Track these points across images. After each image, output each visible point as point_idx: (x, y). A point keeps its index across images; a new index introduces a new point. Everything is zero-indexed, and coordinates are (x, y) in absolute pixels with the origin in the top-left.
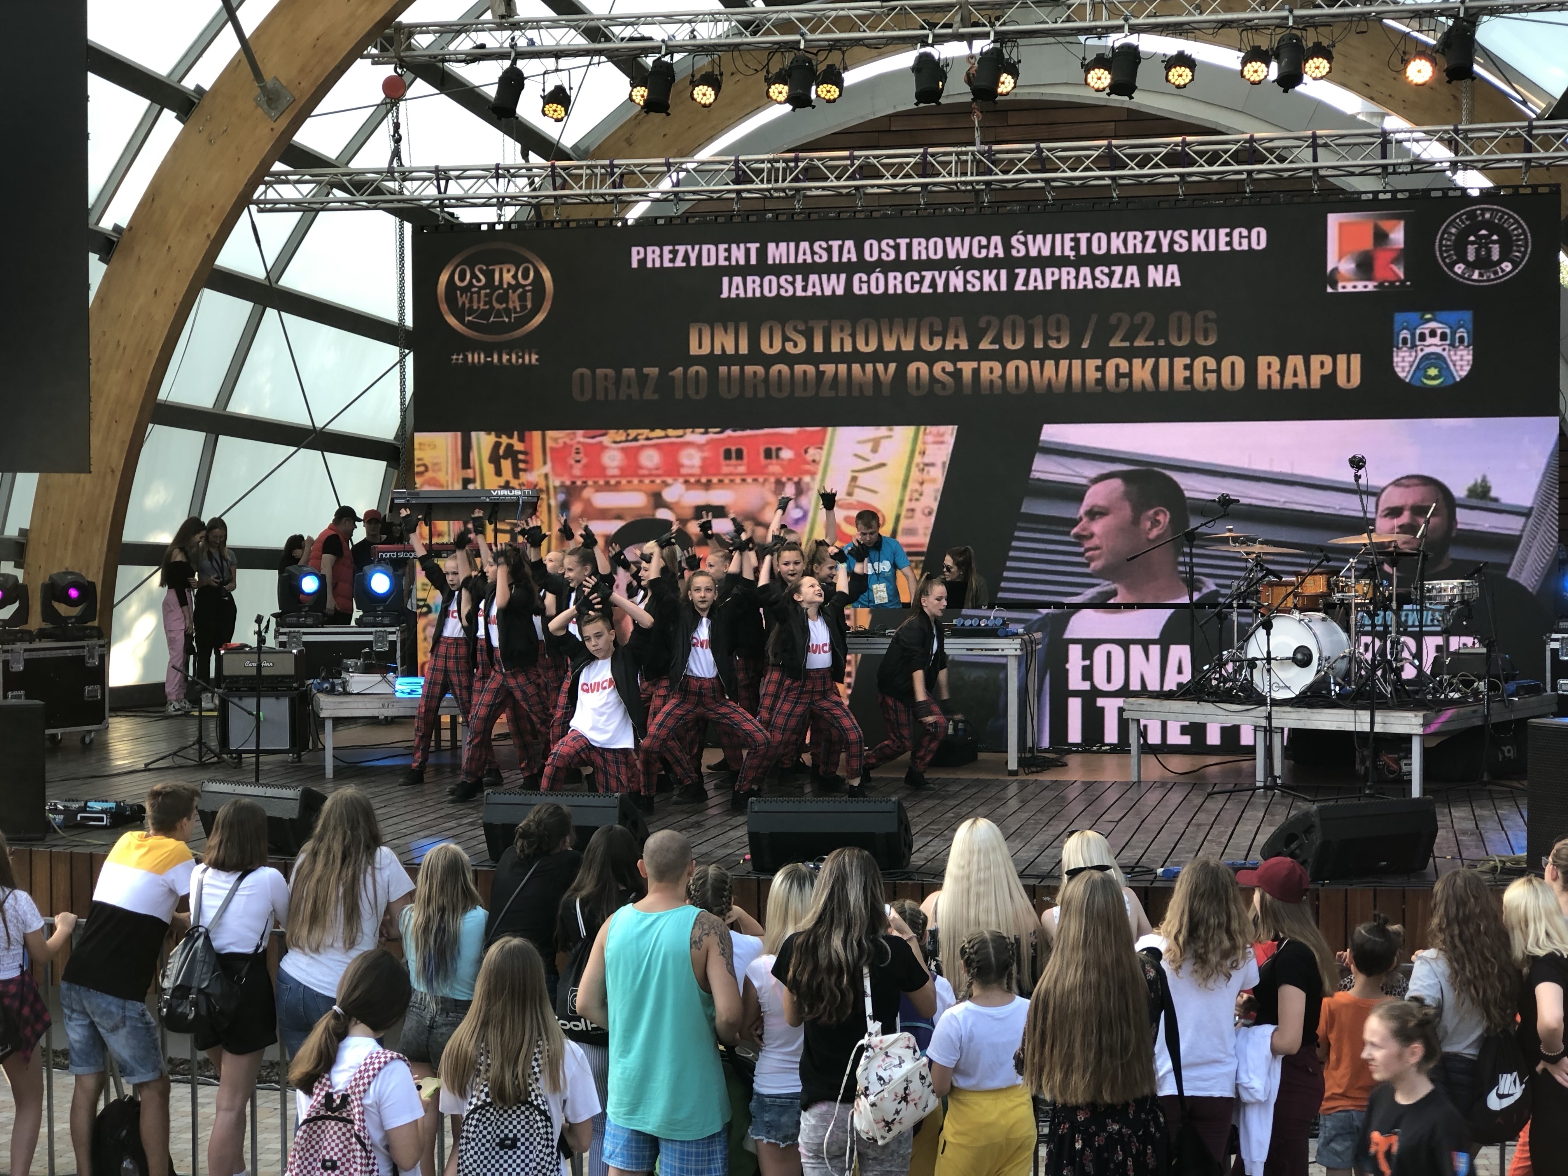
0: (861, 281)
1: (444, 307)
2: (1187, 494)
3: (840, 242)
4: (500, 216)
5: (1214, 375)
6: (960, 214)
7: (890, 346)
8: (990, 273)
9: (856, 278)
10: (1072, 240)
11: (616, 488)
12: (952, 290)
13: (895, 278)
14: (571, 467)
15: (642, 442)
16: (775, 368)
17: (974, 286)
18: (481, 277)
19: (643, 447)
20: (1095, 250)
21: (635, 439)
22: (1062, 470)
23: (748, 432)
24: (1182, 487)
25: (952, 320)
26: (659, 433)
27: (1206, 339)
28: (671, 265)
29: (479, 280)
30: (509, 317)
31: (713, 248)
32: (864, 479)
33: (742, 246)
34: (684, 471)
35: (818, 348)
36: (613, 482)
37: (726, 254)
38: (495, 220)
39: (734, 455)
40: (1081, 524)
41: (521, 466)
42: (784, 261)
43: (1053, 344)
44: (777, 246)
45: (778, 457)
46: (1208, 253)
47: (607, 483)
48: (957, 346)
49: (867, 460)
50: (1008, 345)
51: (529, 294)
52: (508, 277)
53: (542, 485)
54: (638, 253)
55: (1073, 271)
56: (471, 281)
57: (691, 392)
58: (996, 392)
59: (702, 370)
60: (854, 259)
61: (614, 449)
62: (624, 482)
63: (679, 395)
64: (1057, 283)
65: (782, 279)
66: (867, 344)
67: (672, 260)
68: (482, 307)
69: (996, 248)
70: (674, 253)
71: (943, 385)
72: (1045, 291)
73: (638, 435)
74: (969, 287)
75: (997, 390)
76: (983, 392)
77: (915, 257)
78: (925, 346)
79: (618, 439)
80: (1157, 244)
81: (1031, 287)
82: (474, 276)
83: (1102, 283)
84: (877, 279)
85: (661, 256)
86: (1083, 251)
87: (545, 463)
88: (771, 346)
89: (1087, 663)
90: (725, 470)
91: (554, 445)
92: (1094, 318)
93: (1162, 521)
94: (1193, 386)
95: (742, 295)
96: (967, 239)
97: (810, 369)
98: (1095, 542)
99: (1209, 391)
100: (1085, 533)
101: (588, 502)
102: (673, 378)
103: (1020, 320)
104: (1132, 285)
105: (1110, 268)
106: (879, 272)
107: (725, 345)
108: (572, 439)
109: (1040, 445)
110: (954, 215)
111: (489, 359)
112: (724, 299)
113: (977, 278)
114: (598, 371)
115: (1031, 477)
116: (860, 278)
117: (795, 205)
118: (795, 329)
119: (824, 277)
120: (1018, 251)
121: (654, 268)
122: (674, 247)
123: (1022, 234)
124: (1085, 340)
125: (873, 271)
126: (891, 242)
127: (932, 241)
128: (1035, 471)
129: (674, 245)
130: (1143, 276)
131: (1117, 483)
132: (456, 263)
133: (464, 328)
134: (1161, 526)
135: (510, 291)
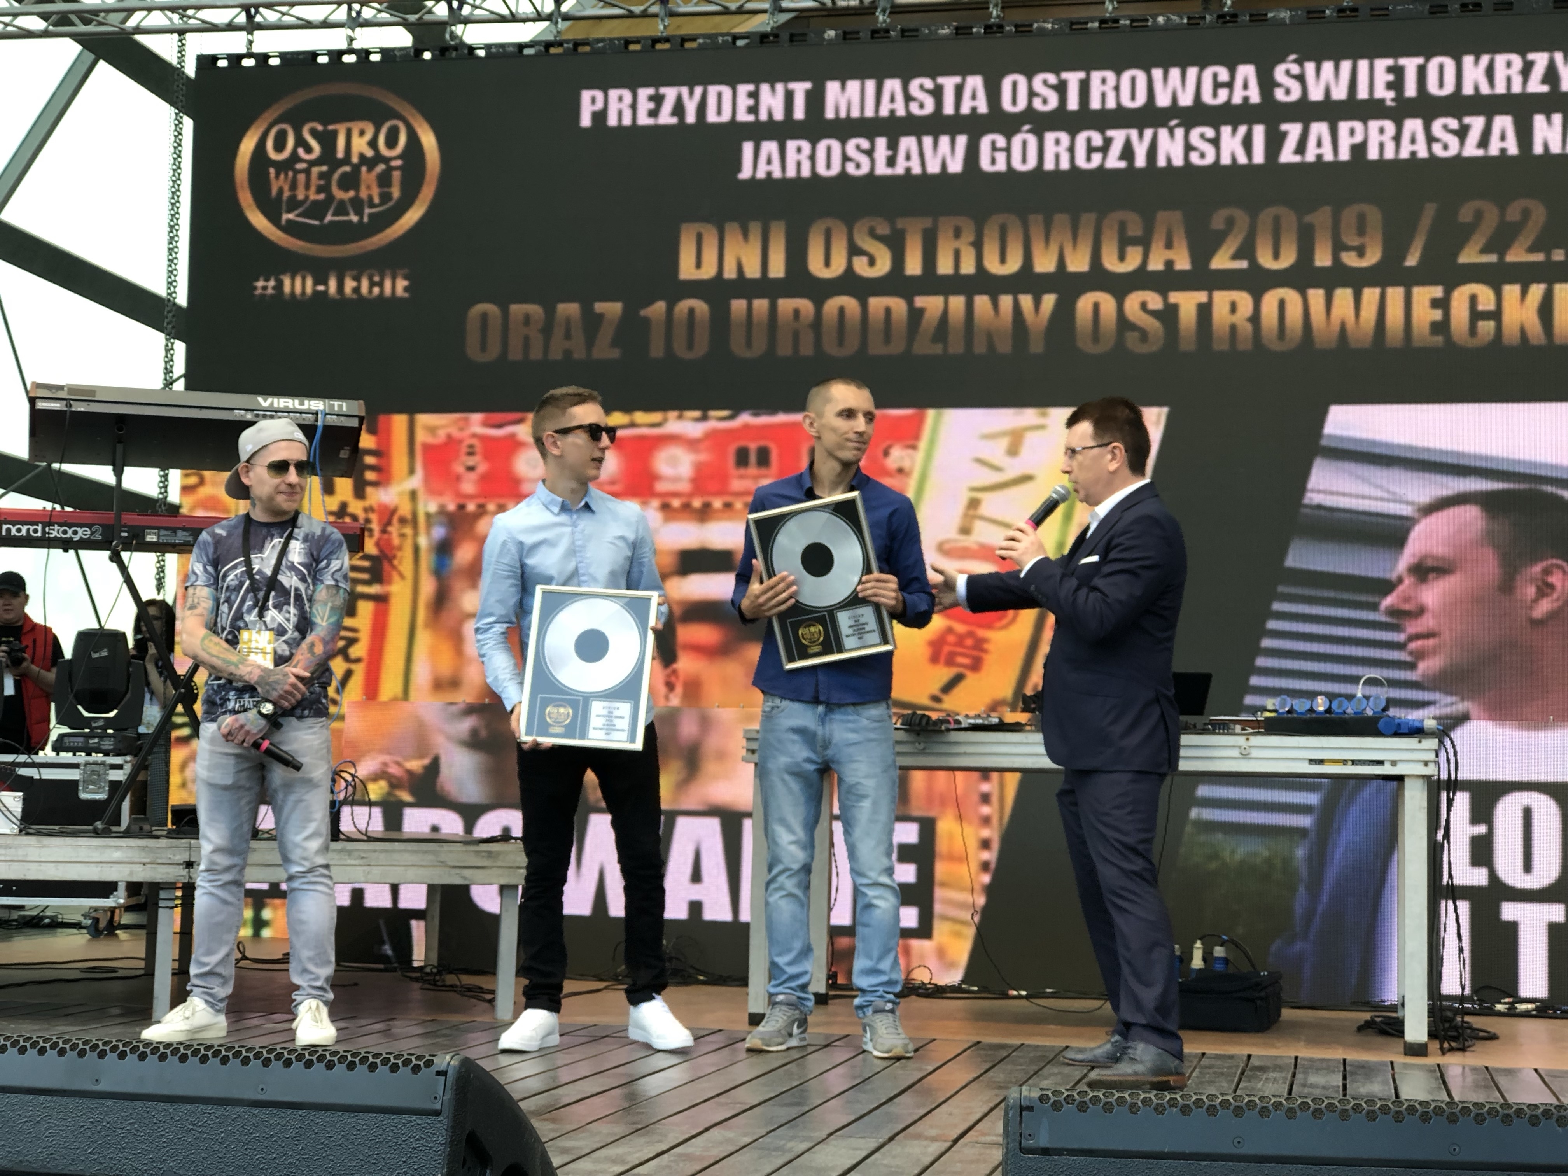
0: (994, 148)
1: (246, 198)
3: (957, 80)
4: (351, 40)
6: (1178, 28)
7: (1045, 264)
8: (1234, 131)
9: (985, 143)
10: (1390, 70)
12: (1162, 162)
13: (1058, 142)
14: (458, 478)
16: (833, 304)
17: (1203, 156)
18: (313, 143)
20: (1433, 88)
22: (1365, 490)
23: (781, 418)
25: (1163, 218)
26: (618, 418)
28: (650, 122)
30: (360, 213)
31: (726, 91)
32: (991, 505)
33: (780, 87)
34: (661, 487)
35: (914, 266)
37: (751, 102)
38: (344, 46)
39: (753, 458)
40: (1401, 589)
41: (370, 476)
42: (855, 114)
43: (1350, 259)
44: (843, 87)
48: (1169, 264)
49: (997, 469)
50: (1266, 261)
51: (396, 174)
52: (360, 145)
53: (405, 510)
54: (593, 101)
55: (1389, 126)
56: (294, 152)
57: (680, 349)
58: (1241, 347)
59: (700, 306)
60: (983, 108)
63: (657, 350)
64: (1359, 150)
65: (851, 145)
66: (1003, 260)
67: (653, 114)
68: (313, 196)
69: (1246, 86)
70: (658, 100)
71: (1144, 335)
72: (1336, 165)
74: (1194, 158)
75: (1245, 343)
76: (1217, 346)
77: (1095, 104)
78: (1111, 263)
80: (1551, 76)
81: (1310, 157)
82: (300, 142)
83: (1446, 147)
84: (1024, 144)
85: (634, 107)
86: (1411, 90)
87: (412, 471)
88: (827, 263)
89: (1482, 829)
90: (737, 485)
91: (430, 440)
92: (1430, 210)
93: (1558, 586)
95: (777, 174)
96: (1192, 72)
97: (898, 305)
98: (1427, 623)
100: (1407, 607)
102: (647, 321)
103: (1289, 218)
104: (1503, 151)
105: (1460, 120)
106: (1029, 131)
107: (744, 261)
108: (461, 429)
109: (1324, 442)
110: (1168, 28)
111: (321, 288)
112: (745, 182)
113: (1210, 141)
114: (514, 308)
115: (1306, 501)
116: (993, 143)
117: (878, 17)
118: (873, 234)
119: (928, 141)
120: (1288, 92)
121: (620, 128)
122: (657, 90)
123: (1295, 61)
124: (1412, 250)
125: (1017, 131)
126: (1052, 79)
127: (1127, 76)
128: (1313, 491)
129: (657, 85)
130: (1525, 134)
131: (1471, 514)
132: (270, 120)
133: (279, 233)
134: (1555, 595)
135: (364, 169)
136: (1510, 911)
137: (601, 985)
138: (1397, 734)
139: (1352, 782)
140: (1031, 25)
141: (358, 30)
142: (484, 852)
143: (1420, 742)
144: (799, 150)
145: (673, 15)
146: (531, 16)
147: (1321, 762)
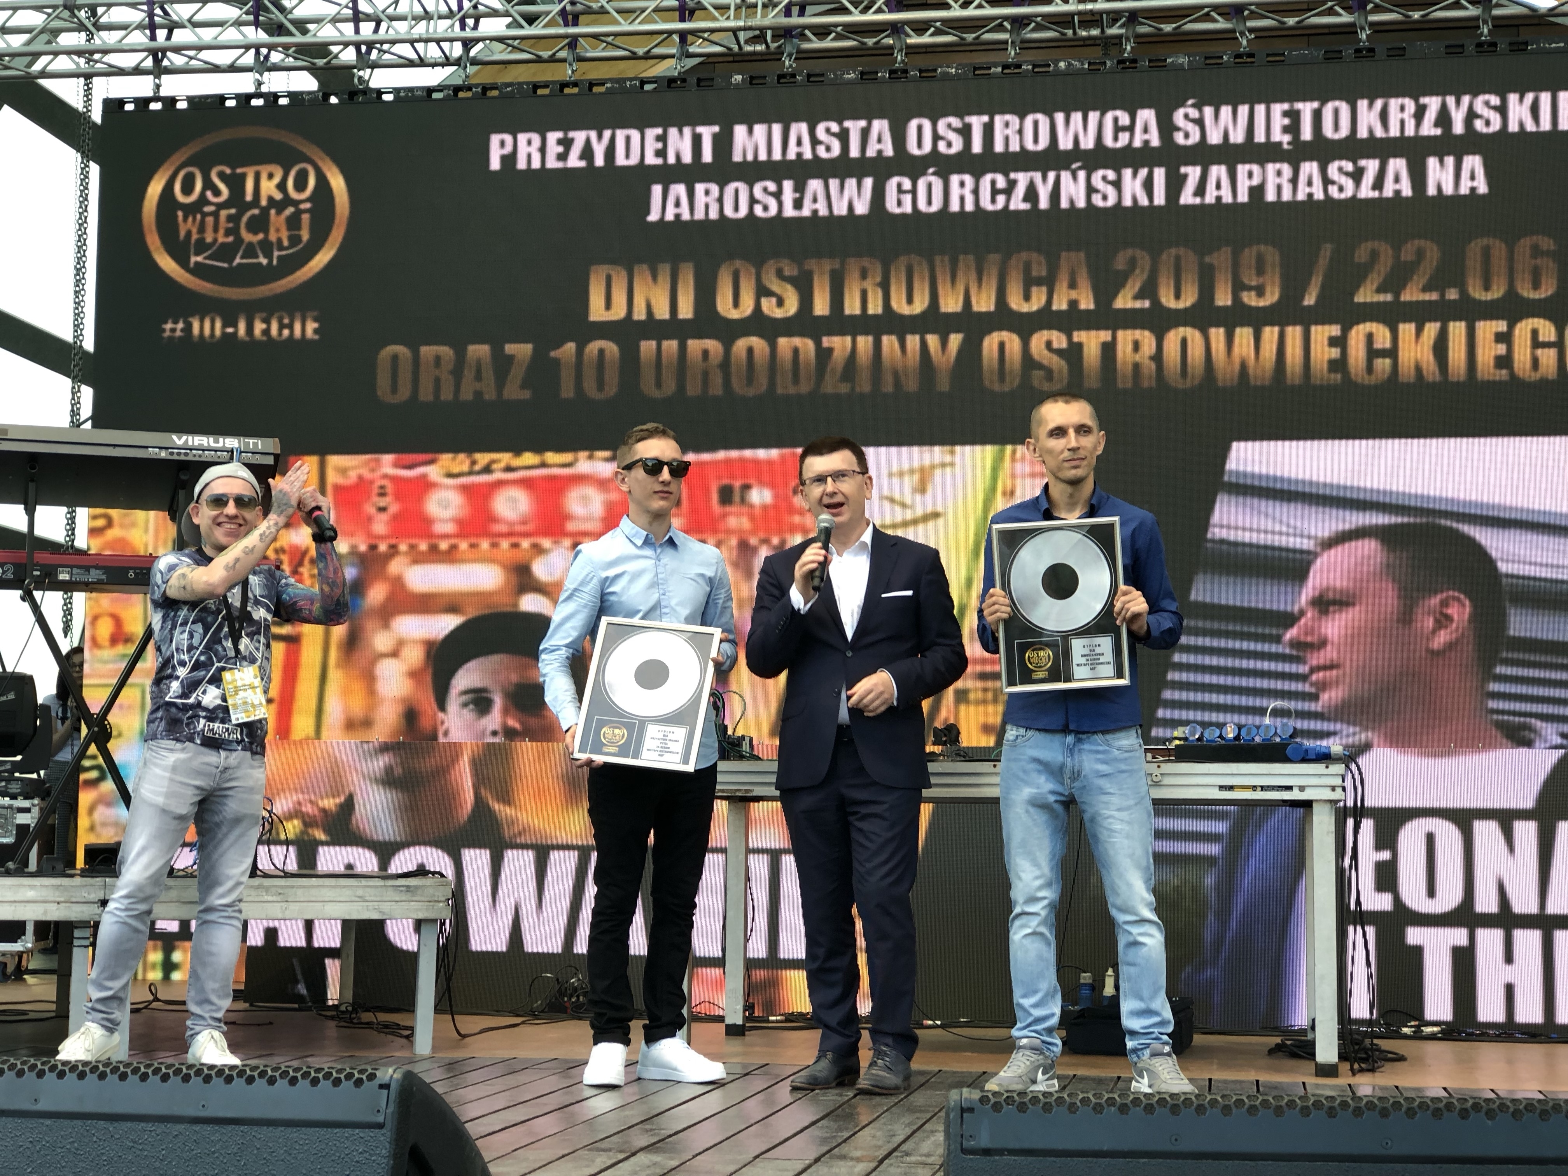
0: (900, 190)
1: (153, 240)
2: (1503, 567)
3: (863, 123)
4: (259, 84)
5: (1552, 352)
6: (1079, 73)
7: (951, 304)
8: (1135, 174)
9: (891, 185)
10: (1286, 114)
11: (450, 556)
12: (1065, 204)
13: (962, 184)
14: (370, 519)
15: (497, 476)
16: (741, 345)
17: (1105, 198)
18: (222, 186)
19: (500, 484)
20: (1328, 131)
21: (487, 470)
22: (1267, 524)
24: (1494, 554)
25: (1067, 259)
26: (528, 458)
27: (1536, 286)
28: (559, 165)
29: (217, 193)
30: (269, 255)
31: (635, 135)
33: (688, 131)
34: (572, 526)
35: (821, 306)
36: (444, 545)
37: (659, 145)
38: (251, 89)
40: (1303, 621)
42: (763, 157)
43: (1250, 299)
44: (750, 131)
45: (743, 500)
46: (1539, 135)
47: (434, 548)
48: (1073, 303)
49: (906, 506)
50: (1168, 301)
51: (306, 217)
52: (269, 187)
54: (503, 144)
55: (1286, 169)
56: (203, 194)
57: (590, 388)
58: (1145, 384)
59: (610, 348)
60: (888, 151)
61: (447, 487)
62: (464, 545)
63: (567, 391)
64: (1257, 192)
65: (759, 187)
66: (909, 301)
67: (563, 157)
68: (221, 239)
69: (1146, 130)
70: (567, 143)
71: (1049, 373)
72: (1235, 206)
73: (493, 462)
74: (1097, 200)
75: (1147, 382)
76: (1121, 384)
77: (999, 147)
78: (1016, 303)
79: (456, 470)
80: (1444, 120)
81: (1210, 199)
82: (208, 184)
83: (1341, 189)
84: (930, 186)
85: (543, 150)
86: (1307, 134)
88: (736, 305)
89: (1386, 855)
91: (341, 481)
92: (1327, 250)
93: (1456, 617)
94: (1512, 374)
95: (686, 216)
96: (1094, 116)
97: (806, 345)
98: (1328, 654)
99: (1544, 382)
100: (1310, 639)
101: (398, 583)
102: (557, 362)
103: (1190, 259)
104: (1398, 192)
105: (1355, 163)
106: (934, 174)
107: (653, 302)
108: (373, 470)
109: (1226, 478)
110: (1070, 73)
111: (230, 330)
112: (653, 224)
113: (1111, 183)
114: (424, 349)
115: (1210, 536)
116: (899, 186)
117: (784, 62)
118: (780, 275)
119: (834, 183)
120: (1187, 136)
121: (529, 171)
122: (566, 134)
123: (1193, 106)
124: (1310, 290)
125: (923, 174)
126: (956, 122)
127: (1029, 120)
128: (1216, 526)
129: (566, 130)
130: (1418, 176)
131: (1369, 547)
132: (178, 164)
133: (187, 275)
134: (1453, 626)
135: (273, 212)
136: (1414, 935)
137: (519, 1020)
138: (1304, 760)
139: (1259, 809)
140: (935, 70)
141: (266, 74)
142: (403, 886)
143: (1327, 767)
144: (707, 193)
145: (581, 59)
146: (440, 60)
147: (1231, 788)
